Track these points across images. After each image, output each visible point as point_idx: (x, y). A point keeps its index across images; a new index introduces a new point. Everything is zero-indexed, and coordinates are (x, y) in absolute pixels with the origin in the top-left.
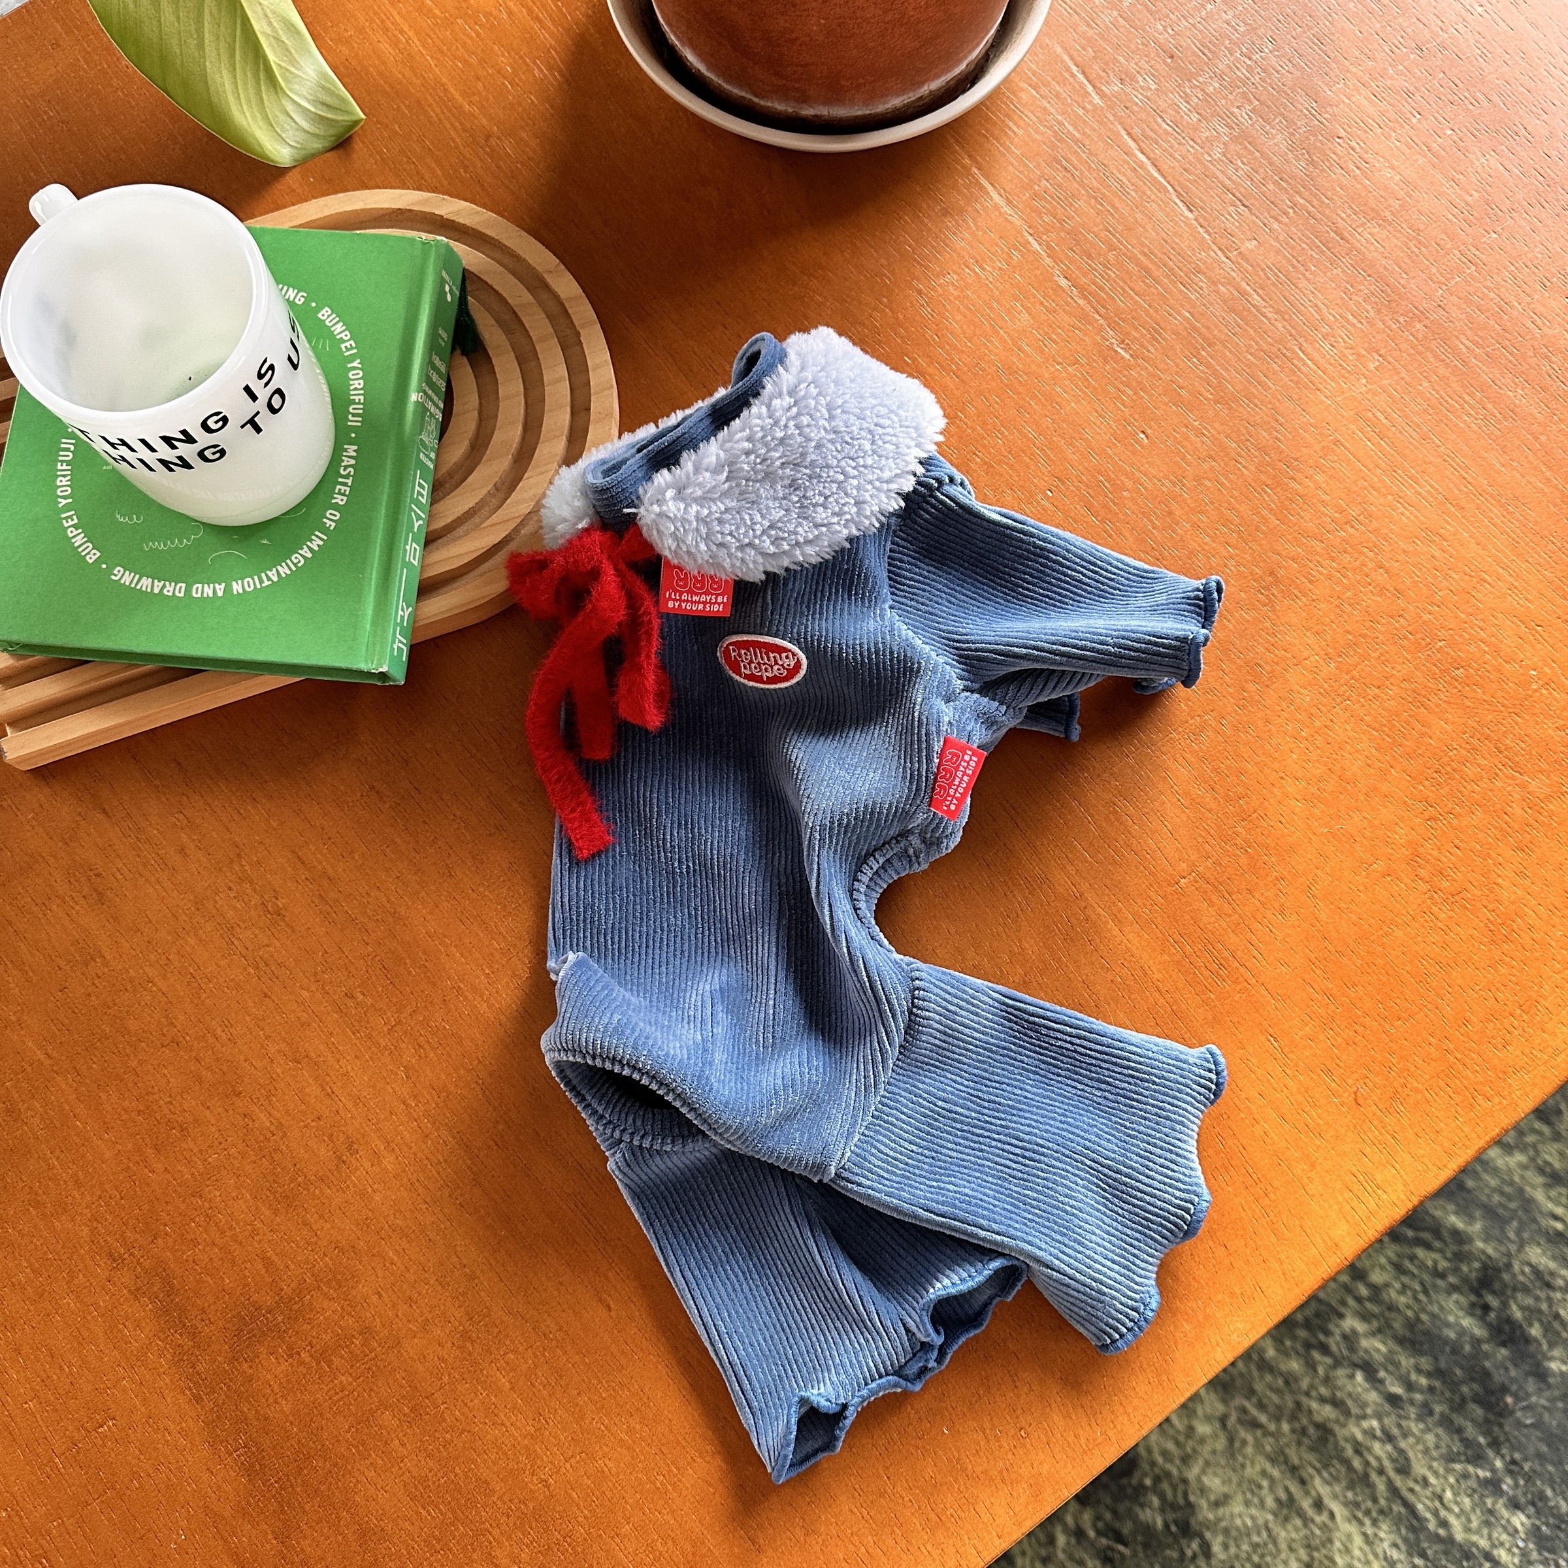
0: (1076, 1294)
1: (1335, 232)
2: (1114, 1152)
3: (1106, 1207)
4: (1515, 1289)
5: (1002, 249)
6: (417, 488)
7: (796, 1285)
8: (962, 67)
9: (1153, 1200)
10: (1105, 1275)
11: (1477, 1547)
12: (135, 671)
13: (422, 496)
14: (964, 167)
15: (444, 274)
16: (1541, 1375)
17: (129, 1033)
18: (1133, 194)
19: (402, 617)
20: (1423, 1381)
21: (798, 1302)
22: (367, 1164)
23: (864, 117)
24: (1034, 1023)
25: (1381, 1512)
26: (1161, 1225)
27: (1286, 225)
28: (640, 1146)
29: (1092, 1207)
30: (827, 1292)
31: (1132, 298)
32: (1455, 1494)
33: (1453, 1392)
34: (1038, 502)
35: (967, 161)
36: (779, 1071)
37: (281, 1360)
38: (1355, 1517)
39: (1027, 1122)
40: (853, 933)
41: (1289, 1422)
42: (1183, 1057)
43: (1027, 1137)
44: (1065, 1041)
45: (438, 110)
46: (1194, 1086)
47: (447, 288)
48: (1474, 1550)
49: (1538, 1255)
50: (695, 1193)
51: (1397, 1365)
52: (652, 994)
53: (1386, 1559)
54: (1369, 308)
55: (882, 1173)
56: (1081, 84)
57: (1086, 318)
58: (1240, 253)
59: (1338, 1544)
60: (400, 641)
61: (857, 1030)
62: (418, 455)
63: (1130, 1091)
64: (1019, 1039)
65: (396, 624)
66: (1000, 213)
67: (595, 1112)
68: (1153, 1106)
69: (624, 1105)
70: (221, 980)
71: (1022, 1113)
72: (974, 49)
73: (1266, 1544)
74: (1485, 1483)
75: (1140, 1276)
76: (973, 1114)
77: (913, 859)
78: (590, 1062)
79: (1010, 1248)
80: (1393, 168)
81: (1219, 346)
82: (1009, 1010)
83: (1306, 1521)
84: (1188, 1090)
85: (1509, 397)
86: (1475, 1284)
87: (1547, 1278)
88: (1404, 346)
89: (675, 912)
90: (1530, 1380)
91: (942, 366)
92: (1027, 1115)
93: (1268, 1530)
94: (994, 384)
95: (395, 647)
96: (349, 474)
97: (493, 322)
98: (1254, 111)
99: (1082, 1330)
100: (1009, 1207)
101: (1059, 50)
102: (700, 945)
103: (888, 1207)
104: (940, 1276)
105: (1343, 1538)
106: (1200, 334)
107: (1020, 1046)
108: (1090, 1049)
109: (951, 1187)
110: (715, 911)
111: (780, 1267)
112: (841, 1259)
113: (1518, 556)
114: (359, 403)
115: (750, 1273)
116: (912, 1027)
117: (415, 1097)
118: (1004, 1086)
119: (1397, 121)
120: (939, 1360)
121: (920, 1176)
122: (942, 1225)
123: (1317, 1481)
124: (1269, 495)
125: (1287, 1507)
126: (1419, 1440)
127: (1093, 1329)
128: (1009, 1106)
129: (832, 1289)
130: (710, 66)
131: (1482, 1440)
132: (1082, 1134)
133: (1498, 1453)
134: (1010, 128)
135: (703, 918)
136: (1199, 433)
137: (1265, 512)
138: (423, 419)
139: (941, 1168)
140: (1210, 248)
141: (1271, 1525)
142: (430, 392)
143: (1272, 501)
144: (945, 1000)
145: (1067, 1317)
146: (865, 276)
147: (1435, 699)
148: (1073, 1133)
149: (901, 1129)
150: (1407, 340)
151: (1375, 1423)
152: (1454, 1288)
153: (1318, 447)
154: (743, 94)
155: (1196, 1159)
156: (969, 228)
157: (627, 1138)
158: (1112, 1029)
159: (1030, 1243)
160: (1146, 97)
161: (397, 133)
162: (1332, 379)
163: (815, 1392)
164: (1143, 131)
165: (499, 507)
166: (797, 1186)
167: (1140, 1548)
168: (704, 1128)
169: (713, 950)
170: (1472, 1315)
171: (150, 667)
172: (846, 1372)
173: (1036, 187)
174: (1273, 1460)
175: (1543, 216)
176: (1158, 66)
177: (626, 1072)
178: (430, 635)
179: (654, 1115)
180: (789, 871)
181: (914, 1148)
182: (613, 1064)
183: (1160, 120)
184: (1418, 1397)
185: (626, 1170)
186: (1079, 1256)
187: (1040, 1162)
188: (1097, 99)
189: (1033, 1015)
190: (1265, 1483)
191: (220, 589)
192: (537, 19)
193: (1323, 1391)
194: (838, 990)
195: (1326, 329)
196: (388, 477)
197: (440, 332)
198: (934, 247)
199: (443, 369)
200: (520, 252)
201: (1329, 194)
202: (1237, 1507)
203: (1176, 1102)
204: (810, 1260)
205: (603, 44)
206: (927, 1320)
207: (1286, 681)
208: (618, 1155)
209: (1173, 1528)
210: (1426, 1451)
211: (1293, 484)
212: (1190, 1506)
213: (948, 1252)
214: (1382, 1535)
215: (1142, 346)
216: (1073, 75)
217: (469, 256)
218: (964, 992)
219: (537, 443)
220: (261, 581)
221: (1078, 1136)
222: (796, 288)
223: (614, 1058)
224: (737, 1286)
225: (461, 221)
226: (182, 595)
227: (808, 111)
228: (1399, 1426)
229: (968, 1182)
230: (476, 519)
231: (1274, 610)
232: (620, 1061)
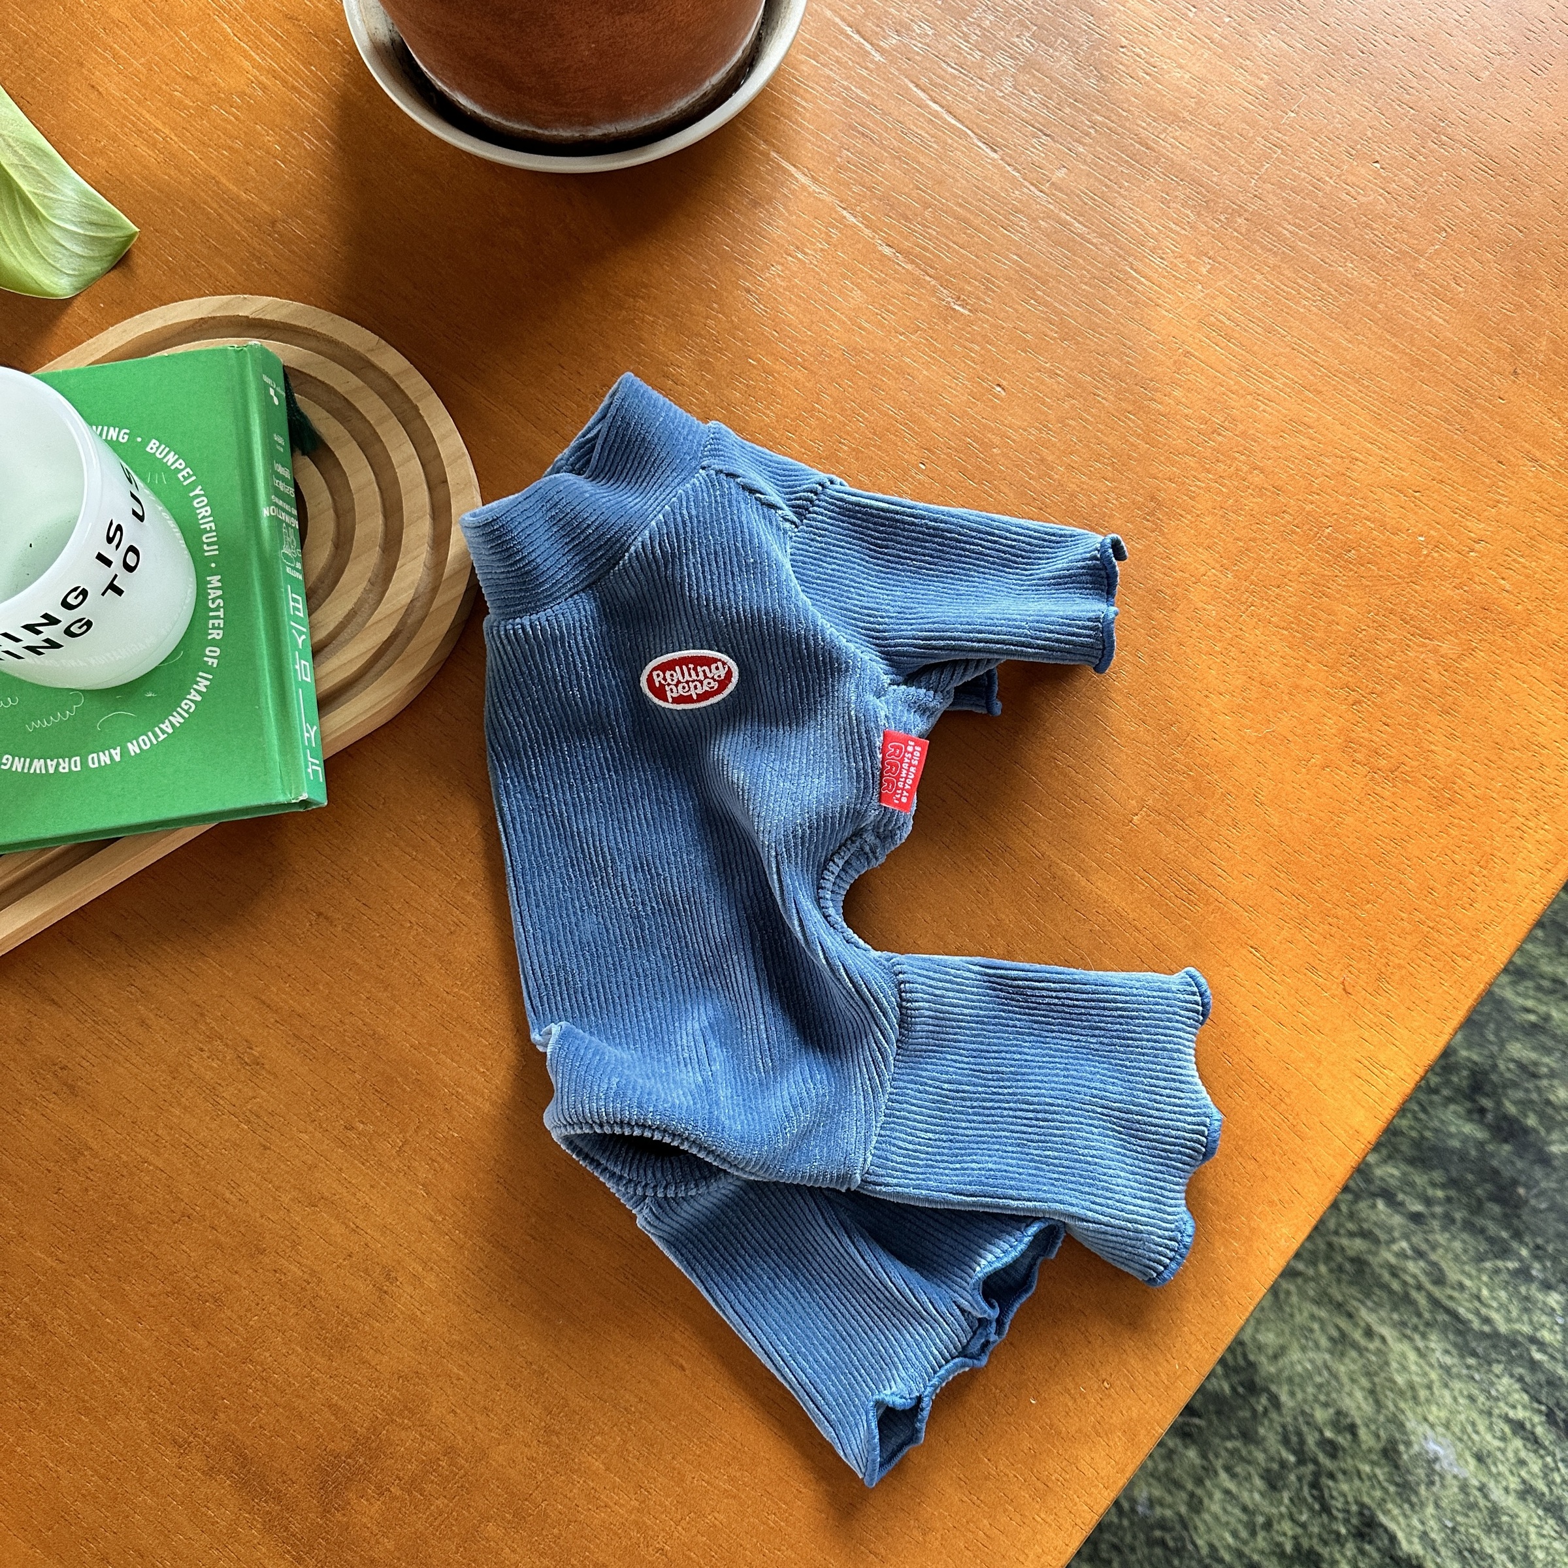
0: (1114, 1238)
1: (1140, 143)
2: (1121, 1094)
3: (1124, 1148)
4: (1505, 1087)
5: (819, 230)
6: (292, 603)
7: (846, 1293)
8: (739, 54)
9: (1167, 1131)
10: (1137, 1214)
11: (1522, 1335)
12: (50, 855)
13: (298, 610)
14: (762, 153)
15: (266, 379)
16: (1545, 1160)
17: (136, 1218)
18: (935, 146)
19: (309, 739)
20: (1440, 1194)
21: (851, 1309)
22: (409, 1289)
23: (653, 126)
24: (1018, 987)
25: (1427, 1324)
26: (1180, 1153)
27: (1091, 146)
28: (665, 1197)
29: (1112, 1152)
30: (878, 1293)
31: (957, 253)
32: (1491, 1291)
33: (1469, 1196)
34: (913, 478)
35: (763, 147)
36: (785, 1093)
37: (373, 1500)
38: (1405, 1336)
39: (1033, 1084)
40: (828, 942)
41: (1325, 1263)
42: (1165, 986)
43: (1036, 1099)
44: (1052, 997)
45: (215, 206)
46: (1182, 1012)
47: (272, 392)
48: (1520, 1338)
49: (1519, 1050)
50: (728, 1228)
51: (1412, 1185)
52: (642, 1043)
53: (1441, 1366)
54: (1189, 212)
55: (905, 1168)
56: (858, 44)
57: (917, 282)
58: (1053, 184)
59: (1394, 1365)
60: (313, 764)
61: (852, 1034)
62: (285, 569)
63: (1123, 1031)
64: (1007, 1005)
65: (305, 748)
66: (809, 193)
67: (613, 1175)
68: (1148, 1040)
69: (640, 1161)
70: (217, 1143)
71: (1026, 1077)
72: (746, 34)
73: (1328, 1383)
74: (1516, 1273)
75: (1171, 1206)
76: (980, 1089)
77: (871, 855)
78: (599, 1131)
79: (1044, 1211)
80: (1181, 67)
81: (1052, 283)
82: (992, 979)
83: (1361, 1350)
84: (1178, 1018)
85: (1341, 274)
86: (1467, 1091)
87: (1532, 1069)
88: (1231, 243)
89: (648, 956)
90: (1536, 1168)
91: (787, 361)
92: (1031, 1077)
93: (1328, 1368)
94: (843, 368)
95: (310, 770)
96: (218, 607)
97: (326, 414)
98: (1034, 36)
99: (1126, 1269)
100: (1034, 1172)
101: (829, 13)
102: (679, 983)
103: (918, 1199)
104: (982, 1252)
105: (1398, 1358)
106: (1031, 274)
107: (1010, 1012)
108: (1077, 1000)
109: (974, 1165)
110: (687, 947)
111: (827, 1279)
112: (885, 1259)
113: (1382, 427)
114: (211, 531)
115: (799, 1292)
116: (905, 1022)
117: (441, 1212)
118: (1003, 1054)
119: (1175, 19)
120: (999, 1332)
121: (942, 1161)
122: (974, 1204)
123: (1363, 1312)
124: (1133, 422)
125: (1341, 1342)
126: (1447, 1250)
127: (1137, 1266)
128: (1012, 1073)
129: (883, 1289)
130: (485, 107)
131: (1504, 1234)
132: (1087, 1083)
133: (1521, 1242)
134: (799, 104)
135: (676, 956)
136: (1053, 374)
137: (1132, 439)
138: (280, 532)
139: (960, 1149)
140: (1022, 184)
141: (1329, 1364)
142: (281, 503)
143: (1138, 426)
144: (931, 986)
145: (1111, 1261)
146: (690, 285)
147: (1334, 586)
148: (1078, 1085)
149: (915, 1121)
150: (1232, 238)
151: (1404, 1244)
152: (1449, 1100)
153: (1170, 363)
154: (525, 128)
155: (1199, 1081)
156: (782, 215)
157: (650, 1192)
158: (1093, 975)
159: (1060, 1202)
160: (926, 44)
161: (178, 238)
162: (1169, 291)
163: (888, 1392)
164: (930, 79)
165: (380, 601)
166: (827, 1198)
167: (1214, 1418)
168: (725, 1167)
169: (692, 986)
170: (1471, 1120)
171: (63, 847)
172: (913, 1365)
173: (839, 159)
174: (1318, 1303)
175: (1334, 85)
176: (930, 11)
177: (637, 1132)
178: (340, 746)
179: (671, 1163)
180: (751, 893)
181: (930, 1135)
182: (622, 1127)
183: (944, 66)
184: (1438, 1210)
185: (656, 1223)
186: (1110, 1202)
187: (1053, 1120)
188: (878, 57)
189: (1015, 979)
190: (1316, 1326)
191: (116, 754)
192: (294, 88)
193: (1351, 1226)
194: (825, 998)
195: (1152, 243)
196: (259, 599)
197: (277, 438)
198: (751, 242)
199: (287, 475)
200: (336, 337)
201: (1126, 105)
202: (1295, 1355)
203: (1168, 1032)
204: (854, 1266)
205: (368, 101)
206: (980, 1299)
207: (1190, 601)
208: (645, 1211)
209: (1241, 1390)
210: (1456, 1258)
211: (1154, 405)
212: (1251, 1365)
213: (985, 1226)
214: (1433, 1345)
215: (978, 298)
216: (848, 37)
217: (286, 353)
218: (947, 973)
219: (402, 529)
220: (156, 737)
221: (1084, 1086)
222: (624, 313)
223: (622, 1122)
224: (789, 1308)
225: (268, 317)
226: (79, 768)
227: (595, 132)
228: (1427, 1241)
229: (990, 1156)
230: (359, 619)
231: (1162, 534)
232: (629, 1124)
